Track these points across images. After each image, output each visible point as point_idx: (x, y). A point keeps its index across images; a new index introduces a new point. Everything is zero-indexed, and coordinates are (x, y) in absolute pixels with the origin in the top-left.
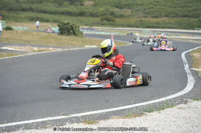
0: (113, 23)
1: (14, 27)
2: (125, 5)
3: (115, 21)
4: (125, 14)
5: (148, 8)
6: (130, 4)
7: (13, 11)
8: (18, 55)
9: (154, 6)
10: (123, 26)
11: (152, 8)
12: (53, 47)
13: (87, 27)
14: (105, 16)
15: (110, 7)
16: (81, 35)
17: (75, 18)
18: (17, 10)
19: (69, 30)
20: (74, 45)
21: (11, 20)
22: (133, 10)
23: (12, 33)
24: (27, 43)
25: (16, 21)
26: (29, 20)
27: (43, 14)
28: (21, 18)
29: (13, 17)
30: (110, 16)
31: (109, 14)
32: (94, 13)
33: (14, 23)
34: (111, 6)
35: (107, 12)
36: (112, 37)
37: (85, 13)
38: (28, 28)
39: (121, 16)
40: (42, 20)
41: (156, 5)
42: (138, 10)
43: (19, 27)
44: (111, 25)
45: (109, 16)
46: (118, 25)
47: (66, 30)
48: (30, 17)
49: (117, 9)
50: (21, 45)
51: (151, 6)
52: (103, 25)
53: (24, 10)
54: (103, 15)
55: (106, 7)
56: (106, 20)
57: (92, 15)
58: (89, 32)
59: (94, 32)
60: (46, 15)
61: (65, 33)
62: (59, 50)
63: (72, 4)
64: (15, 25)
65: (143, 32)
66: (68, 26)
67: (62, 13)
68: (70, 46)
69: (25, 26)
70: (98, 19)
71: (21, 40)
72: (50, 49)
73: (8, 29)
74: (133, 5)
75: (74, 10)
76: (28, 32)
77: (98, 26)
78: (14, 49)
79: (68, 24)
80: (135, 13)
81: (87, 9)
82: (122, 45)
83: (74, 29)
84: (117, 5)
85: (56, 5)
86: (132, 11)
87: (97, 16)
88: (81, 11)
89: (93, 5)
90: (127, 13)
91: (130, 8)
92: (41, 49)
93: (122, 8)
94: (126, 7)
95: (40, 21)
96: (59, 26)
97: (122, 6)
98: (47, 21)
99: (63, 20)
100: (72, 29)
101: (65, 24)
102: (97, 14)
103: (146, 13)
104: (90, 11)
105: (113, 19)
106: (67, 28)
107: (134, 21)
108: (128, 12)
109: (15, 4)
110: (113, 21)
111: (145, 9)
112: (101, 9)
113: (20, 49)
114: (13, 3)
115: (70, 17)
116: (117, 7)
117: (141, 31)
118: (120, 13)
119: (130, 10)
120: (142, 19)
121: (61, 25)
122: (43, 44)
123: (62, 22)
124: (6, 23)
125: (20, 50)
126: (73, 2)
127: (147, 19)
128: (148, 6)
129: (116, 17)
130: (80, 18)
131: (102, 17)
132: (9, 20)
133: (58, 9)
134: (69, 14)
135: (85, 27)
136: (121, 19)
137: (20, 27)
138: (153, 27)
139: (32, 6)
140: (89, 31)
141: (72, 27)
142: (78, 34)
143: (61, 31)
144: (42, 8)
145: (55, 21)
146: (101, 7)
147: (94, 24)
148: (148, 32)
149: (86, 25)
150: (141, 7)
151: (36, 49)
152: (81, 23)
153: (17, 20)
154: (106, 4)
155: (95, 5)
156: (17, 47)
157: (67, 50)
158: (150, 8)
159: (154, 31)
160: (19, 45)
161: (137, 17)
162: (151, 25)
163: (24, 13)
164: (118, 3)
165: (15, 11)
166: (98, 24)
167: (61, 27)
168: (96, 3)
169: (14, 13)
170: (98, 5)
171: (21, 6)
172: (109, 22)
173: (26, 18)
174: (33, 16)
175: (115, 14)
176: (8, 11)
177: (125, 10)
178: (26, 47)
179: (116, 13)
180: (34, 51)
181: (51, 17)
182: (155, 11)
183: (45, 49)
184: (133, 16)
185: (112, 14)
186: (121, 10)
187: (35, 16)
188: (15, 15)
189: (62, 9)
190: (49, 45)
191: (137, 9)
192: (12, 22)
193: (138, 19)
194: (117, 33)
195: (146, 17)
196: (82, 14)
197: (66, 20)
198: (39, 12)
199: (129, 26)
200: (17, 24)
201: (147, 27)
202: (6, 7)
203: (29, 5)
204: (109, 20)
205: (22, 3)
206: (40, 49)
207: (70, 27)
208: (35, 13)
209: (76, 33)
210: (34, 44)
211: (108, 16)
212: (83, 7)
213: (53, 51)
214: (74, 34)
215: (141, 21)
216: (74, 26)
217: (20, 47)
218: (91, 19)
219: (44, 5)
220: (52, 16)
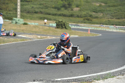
0: (91, 22)
1: (29, 23)
3: (93, 20)
4: (99, 16)
5: (113, 12)
6: (102, 10)
7: (29, 13)
8: (27, 40)
10: (97, 24)
11: (117, 13)
12: (50, 36)
13: (75, 24)
14: (86, 18)
15: (90, 12)
16: (69, 29)
17: (68, 18)
18: (32, 13)
19: (62, 25)
21: (28, 19)
22: (104, 14)
23: (27, 27)
24: (35, 33)
25: (31, 19)
26: (39, 19)
27: (48, 15)
28: (34, 18)
29: (30, 17)
30: (89, 17)
31: (89, 16)
33: (30, 21)
34: (90, 11)
35: (88, 15)
36: (89, 30)
37: (74, 15)
38: (38, 24)
39: (96, 17)
41: (118, 11)
42: (108, 14)
43: (32, 23)
44: (90, 23)
45: (89, 18)
46: (94, 23)
47: (60, 25)
49: (94, 13)
50: (31, 34)
51: (115, 11)
52: (85, 23)
53: (36, 13)
54: (85, 17)
55: (87, 11)
56: (87, 20)
57: (78, 16)
58: (76, 27)
59: (78, 27)
60: (50, 16)
61: (60, 27)
62: (54, 38)
63: (66, 10)
67: (60, 15)
70: (82, 19)
71: (31, 31)
72: (48, 37)
73: (25, 24)
74: (104, 11)
75: (67, 13)
76: (37, 26)
77: (82, 24)
79: (62, 21)
81: (75, 12)
82: (95, 36)
83: (66, 25)
84: (94, 11)
85: (56, 10)
86: (103, 15)
87: (81, 17)
88: (71, 14)
89: (79, 10)
90: (100, 16)
92: (42, 37)
93: (97, 13)
94: (100, 12)
97: (97, 11)
98: (50, 20)
99: (59, 20)
100: (64, 25)
101: (60, 22)
103: (112, 16)
104: (77, 14)
105: (91, 19)
106: (61, 24)
107: (104, 21)
108: (101, 15)
110: (91, 20)
111: (111, 14)
112: (84, 13)
113: (29, 36)
114: (30, 8)
115: (64, 17)
116: (94, 12)
117: (109, 27)
119: (102, 14)
120: (110, 19)
121: (57, 22)
122: (44, 34)
123: (58, 20)
124: (24, 20)
125: (29, 37)
126: (67, 8)
127: (113, 20)
128: (114, 11)
129: (93, 18)
130: (71, 18)
131: (84, 18)
132: (27, 18)
133: (57, 12)
134: (64, 15)
135: (73, 24)
136: (96, 19)
139: (42, 10)
141: (64, 23)
143: (57, 26)
144: (48, 12)
145: (55, 20)
146: (84, 12)
147: (79, 22)
148: (113, 28)
149: (74, 23)
150: (109, 12)
151: (39, 37)
152: (71, 21)
154: (87, 10)
155: (80, 10)
156: (27, 35)
158: (115, 13)
160: (29, 34)
161: (107, 18)
163: (36, 14)
164: (95, 10)
165: (31, 13)
166: (82, 22)
167: (58, 24)
170: (82, 10)
171: (35, 10)
172: (89, 21)
173: (37, 17)
174: (42, 16)
176: (27, 13)
177: (99, 14)
178: (33, 36)
179: (93, 15)
180: (38, 38)
181: (53, 17)
182: (118, 15)
183: (45, 37)
184: (104, 17)
185: (91, 16)
187: (43, 16)
188: (31, 16)
189: (59, 12)
190: (48, 34)
191: (107, 13)
192: (29, 20)
193: (107, 20)
194: (93, 28)
195: (112, 18)
196: (72, 16)
197: (61, 19)
198: (46, 14)
200: (32, 21)
201: (112, 25)
202: (26, 11)
203: (40, 9)
204: (89, 20)
205: (35, 8)
207: (63, 24)
208: (43, 15)
209: (67, 27)
210: (39, 34)
211: (88, 17)
212: (73, 11)
213: (50, 38)
214: (65, 28)
215: (109, 21)
216: (65, 23)
217: (30, 36)
218: (77, 19)
219: (49, 10)
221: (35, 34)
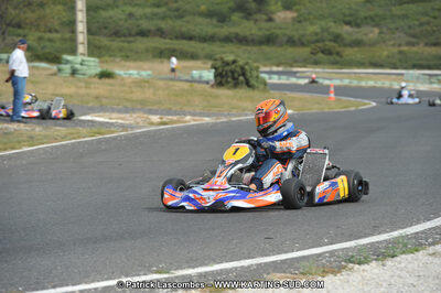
0: (338, 59)
1: (118, 71)
2: (366, 18)
3: (344, 54)
4: (365, 39)
5: (417, 23)
6: (377, 16)
7: (119, 37)
8: (113, 132)
9: (432, 20)
10: (361, 65)
11: (428, 23)
12: (194, 114)
13: (281, 69)
14: (320, 45)
15: (332, 24)
16: (262, 86)
17: (255, 49)
18: (130, 35)
19: (236, 75)
20: (244, 110)
21: (114, 56)
22: (384, 30)
23: (111, 85)
24: (139, 106)
25: (127, 58)
26: (154, 57)
27: (184, 42)
28: (137, 52)
29: (121, 50)
30: (332, 44)
31: (330, 40)
32: (296, 38)
33: (123, 63)
34: (335, 22)
35: (325, 34)
36: (332, 89)
37: (277, 37)
38: (149, 72)
39: (358, 43)
40: (182, 55)
41: (435, 18)
42: (397, 29)
43: (129, 72)
44: (334, 64)
45: (330, 44)
46: (350, 64)
47: (230, 76)
48: (155, 48)
49: (348, 28)
50: (126, 110)
51: (425, 19)
52: (316, 63)
53: (143, 34)
54: (317, 41)
55: (323, 23)
56: (323, 52)
57: (291, 42)
58: (284, 80)
59: (293, 80)
60: (192, 43)
61: (228, 82)
62: (207, 120)
63: (248, 19)
64: (123, 67)
65: (405, 77)
66: (233, 66)
67: (227, 39)
68: (234, 112)
69: (145, 70)
70: (305, 51)
71: (127, 100)
72: (188, 118)
73: (105, 75)
74: (385, 19)
75: (253, 31)
76: (148, 82)
77: (305, 67)
78: (107, 120)
79: (234, 62)
80: (388, 36)
81: (280, 28)
82: (353, 109)
83: (249, 74)
84: (348, 19)
85: (214, 21)
86: (380, 33)
87: (303, 44)
88: (268, 33)
89: (294, 19)
90: (371, 35)
91: (377, 25)
92: (166, 118)
93: (358, 26)
94: (367, 24)
95: (178, 58)
96: (214, 67)
97: (359, 21)
98: (193, 57)
99: (224, 56)
100: (244, 74)
101: (228, 64)
102: (304, 40)
103: (414, 36)
104: (288, 32)
105: (339, 49)
106: (232, 72)
107: (385, 53)
108: (372, 33)
109: (126, 21)
110: (338, 54)
111: (410, 27)
112: (311, 29)
113: (122, 119)
114: (121, 19)
115: (244, 47)
116: (348, 23)
117: (402, 74)
118: (354, 37)
119: (376, 30)
120: (404, 48)
121: (219, 64)
122: (174, 108)
123: (222, 59)
124: (101, 62)
125: (120, 121)
126: (250, 14)
127: (415, 49)
128: (417, 20)
129: (345, 45)
130: (266, 48)
131: (313, 46)
132: (111, 56)
133: (217, 30)
134: (242, 40)
135: (275, 69)
136: (356, 49)
137: (134, 72)
138: (429, 68)
139: (163, 25)
140: (284, 77)
141: (242, 68)
142: (256, 84)
143: (219, 78)
144: (184, 29)
145: (209, 57)
146: (312, 24)
147: (296, 61)
148: (418, 78)
149: (278, 65)
150: (402, 23)
151: (155, 118)
152: (268, 60)
153: (128, 56)
154: (322, 17)
155: (298, 20)
156: (114, 115)
157: (225, 120)
158: (421, 24)
159: (430, 75)
160: (119, 111)
161: (394, 45)
162: (424, 62)
163: (145, 39)
164: (351, 15)
165: (125, 36)
166: (305, 62)
167: (220, 70)
168: (300, 15)
169: (123, 41)
170: (306, 20)
171: (138, 26)
172: (331, 58)
173: (147, 50)
174: (163, 47)
175: (343, 39)
176: (110, 36)
177: (365, 29)
178: (135, 115)
179: (345, 36)
180: (152, 124)
181: (203, 49)
182: (434, 31)
183: (175, 118)
184: (384, 42)
185: (337, 38)
186: (356, 30)
187: (168, 46)
188: (126, 45)
189: (225, 30)
190: (187, 109)
191: (393, 26)
192: (118, 60)
193: (396, 50)
194: (346, 82)
195: (413, 44)
196: (269, 40)
197: (230, 53)
198: (177, 38)
199: (375, 65)
200: (128, 64)
201: (415, 67)
202: (106, 28)
203: (155, 22)
204: (330, 53)
205: (141, 18)
206: (164, 120)
207: (238, 69)
208: (167, 41)
209: (253, 82)
210: (155, 108)
211: (327, 43)
212: (273, 24)
213: (193, 123)
214: (248, 84)
215: (400, 52)
216: (247, 67)
217: (123, 116)
218: (290, 49)
219: (188, 22)
220: (205, 45)
221: (139, 110)
